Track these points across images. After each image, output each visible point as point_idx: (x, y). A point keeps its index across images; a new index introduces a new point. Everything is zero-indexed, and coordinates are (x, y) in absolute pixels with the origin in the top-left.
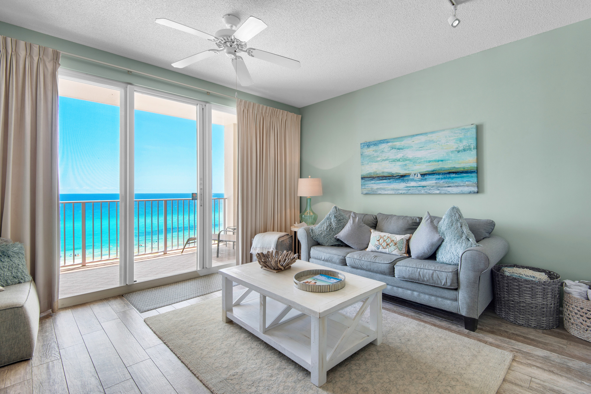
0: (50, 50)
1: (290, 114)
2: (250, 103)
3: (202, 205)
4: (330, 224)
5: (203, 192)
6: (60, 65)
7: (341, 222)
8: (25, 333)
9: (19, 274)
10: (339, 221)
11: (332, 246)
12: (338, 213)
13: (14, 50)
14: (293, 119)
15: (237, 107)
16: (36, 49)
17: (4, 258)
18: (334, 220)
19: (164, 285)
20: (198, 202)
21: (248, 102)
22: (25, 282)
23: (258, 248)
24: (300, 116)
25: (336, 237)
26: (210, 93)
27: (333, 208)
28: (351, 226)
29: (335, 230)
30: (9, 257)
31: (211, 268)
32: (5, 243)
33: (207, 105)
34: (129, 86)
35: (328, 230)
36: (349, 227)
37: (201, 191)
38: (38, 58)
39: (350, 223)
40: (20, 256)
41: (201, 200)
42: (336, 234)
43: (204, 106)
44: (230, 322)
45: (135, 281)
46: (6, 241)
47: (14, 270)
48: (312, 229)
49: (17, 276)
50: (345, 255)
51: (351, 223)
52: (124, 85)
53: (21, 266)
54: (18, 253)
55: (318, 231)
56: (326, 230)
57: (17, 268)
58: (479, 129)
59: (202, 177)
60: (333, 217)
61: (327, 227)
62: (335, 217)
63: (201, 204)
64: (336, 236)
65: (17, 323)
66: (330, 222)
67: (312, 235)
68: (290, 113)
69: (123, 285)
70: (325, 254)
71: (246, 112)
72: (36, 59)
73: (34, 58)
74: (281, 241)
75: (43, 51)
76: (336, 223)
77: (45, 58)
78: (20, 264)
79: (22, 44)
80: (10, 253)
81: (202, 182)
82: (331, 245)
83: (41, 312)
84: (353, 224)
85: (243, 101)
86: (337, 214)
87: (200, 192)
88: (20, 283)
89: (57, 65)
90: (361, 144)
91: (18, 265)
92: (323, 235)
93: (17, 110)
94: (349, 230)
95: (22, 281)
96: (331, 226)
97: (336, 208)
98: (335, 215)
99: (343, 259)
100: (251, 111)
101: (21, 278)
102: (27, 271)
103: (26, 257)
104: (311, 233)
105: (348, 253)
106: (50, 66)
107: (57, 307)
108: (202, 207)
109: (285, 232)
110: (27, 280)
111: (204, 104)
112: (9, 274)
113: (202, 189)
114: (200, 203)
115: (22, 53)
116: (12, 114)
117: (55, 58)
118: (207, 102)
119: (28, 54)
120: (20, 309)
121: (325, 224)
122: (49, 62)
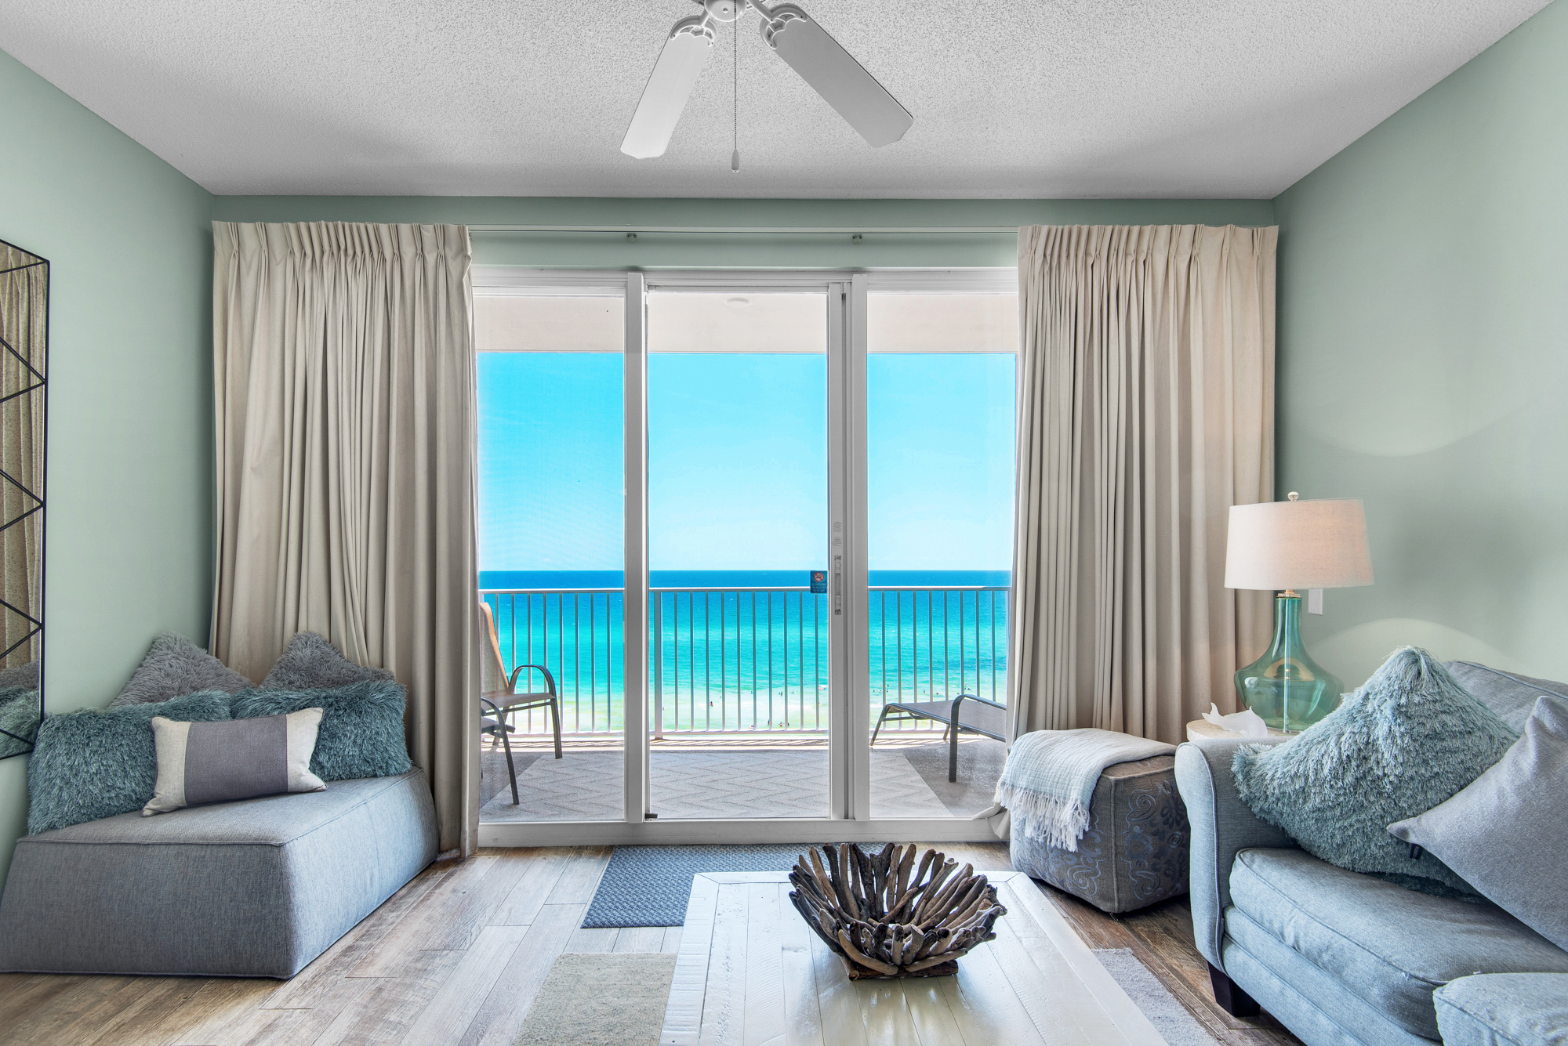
0: (454, 230)
1: (1214, 234)
3: (842, 610)
4: (1365, 752)
5: (842, 568)
7: (1445, 751)
8: (278, 913)
9: (377, 756)
10: (1429, 743)
11: (1378, 875)
12: (1427, 688)
14: (1228, 247)
16: (429, 236)
17: (350, 714)
18: (1395, 729)
19: (724, 846)
22: (387, 775)
23: (1018, 790)
24: (1273, 231)
25: (1404, 832)
26: (864, 235)
27: (1392, 657)
28: (1519, 790)
29: (1396, 788)
30: (360, 712)
31: (866, 824)
33: (856, 279)
34: (632, 277)
35: (1349, 779)
36: (1501, 794)
37: (838, 565)
38: (434, 255)
39: (1515, 763)
41: (837, 593)
42: (1403, 816)
43: (846, 287)
45: (649, 817)
47: (366, 745)
48: (1252, 757)
49: (372, 760)
50: (1433, 976)
51: (1518, 770)
55: (1278, 775)
56: (1336, 777)
57: (374, 740)
59: (841, 520)
60: (1388, 712)
61: (1344, 764)
62: (1399, 711)
63: (838, 608)
64: (1400, 824)
65: (265, 884)
66: (1361, 739)
67: (1243, 789)
68: (1211, 229)
70: (1302, 919)
72: (431, 260)
73: (427, 257)
74: (1117, 782)
75: (441, 235)
76: (1403, 749)
77: (447, 251)
79: (406, 230)
80: (365, 707)
81: (840, 535)
82: (1370, 868)
84: (1536, 775)
86: (1417, 699)
87: (835, 567)
88: (376, 776)
89: (467, 261)
91: (377, 733)
92: (1315, 801)
94: (1501, 812)
95: (379, 772)
96: (1372, 763)
97: (1416, 661)
98: (1403, 701)
99: (1418, 994)
101: (379, 765)
104: (1240, 777)
105: (1465, 970)
106: (455, 268)
108: (841, 617)
109: (1159, 738)
110: (392, 771)
111: (847, 280)
112: (355, 752)
113: (839, 558)
114: (834, 603)
116: (393, 392)
117: (463, 247)
118: (857, 271)
120: (276, 850)
121: (1332, 744)
122: (454, 258)
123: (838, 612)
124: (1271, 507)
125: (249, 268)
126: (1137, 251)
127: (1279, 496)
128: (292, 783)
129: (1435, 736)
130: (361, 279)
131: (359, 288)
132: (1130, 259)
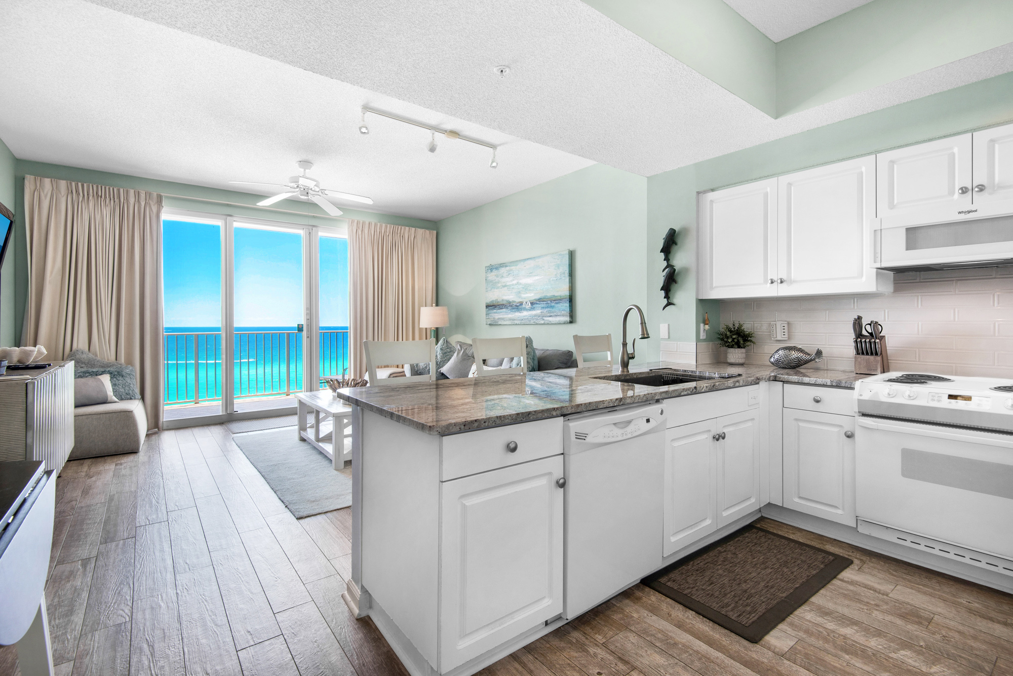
0: (155, 194)
1: (420, 231)
2: (364, 223)
4: (436, 357)
5: (309, 323)
6: (163, 207)
7: (447, 357)
8: (134, 432)
9: (131, 392)
13: (125, 198)
14: (424, 236)
15: (348, 228)
16: (143, 195)
17: (119, 377)
20: (305, 333)
21: (361, 222)
22: (135, 399)
24: (435, 232)
25: (440, 371)
30: (123, 376)
32: (119, 366)
33: (314, 229)
34: (229, 218)
38: (144, 202)
40: (132, 376)
41: (308, 331)
43: (311, 230)
44: (303, 440)
45: (235, 412)
46: (121, 364)
47: (127, 388)
48: (418, 364)
49: (129, 393)
52: (225, 217)
53: (132, 386)
54: (129, 374)
57: (129, 386)
58: (572, 255)
59: (309, 307)
64: (440, 369)
66: (436, 355)
67: (416, 369)
68: (419, 229)
69: (224, 414)
71: (360, 233)
72: (143, 204)
73: (142, 203)
75: (148, 195)
77: (151, 202)
78: (131, 383)
79: (132, 192)
80: (124, 374)
81: (309, 312)
83: (148, 430)
85: (356, 222)
87: (307, 323)
88: (131, 399)
89: (161, 207)
90: (486, 267)
93: (128, 250)
95: (133, 398)
96: (437, 359)
97: (445, 340)
100: (366, 232)
101: (132, 395)
102: (137, 390)
103: (136, 379)
106: (154, 209)
107: (163, 427)
108: (309, 339)
110: (137, 397)
111: (310, 228)
112: (122, 390)
113: (308, 319)
114: (307, 334)
115: (132, 200)
116: (124, 254)
117: (159, 201)
118: (314, 226)
119: (137, 200)
120: (130, 413)
122: (154, 205)
123: (308, 337)
124: (434, 308)
125: (46, 196)
126: (400, 233)
127: (437, 305)
128: (109, 399)
129: (446, 353)
130: (108, 209)
131: (107, 212)
132: (399, 235)
